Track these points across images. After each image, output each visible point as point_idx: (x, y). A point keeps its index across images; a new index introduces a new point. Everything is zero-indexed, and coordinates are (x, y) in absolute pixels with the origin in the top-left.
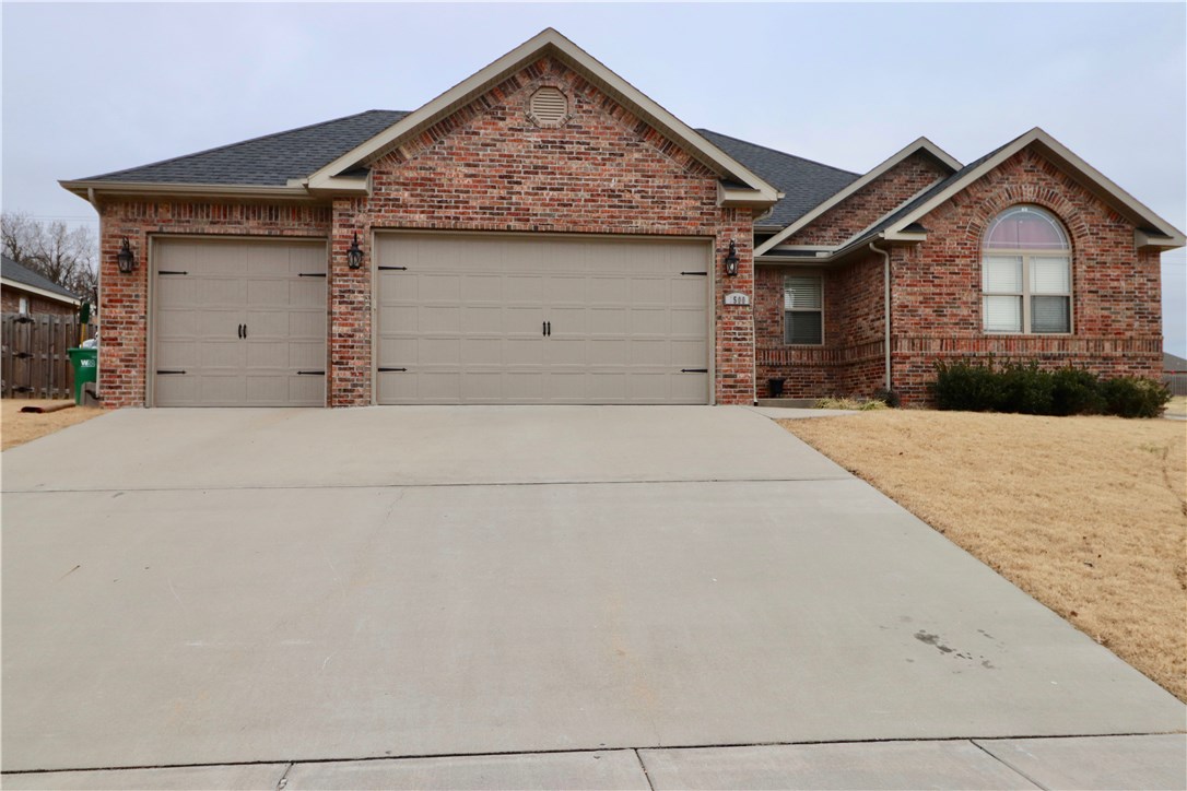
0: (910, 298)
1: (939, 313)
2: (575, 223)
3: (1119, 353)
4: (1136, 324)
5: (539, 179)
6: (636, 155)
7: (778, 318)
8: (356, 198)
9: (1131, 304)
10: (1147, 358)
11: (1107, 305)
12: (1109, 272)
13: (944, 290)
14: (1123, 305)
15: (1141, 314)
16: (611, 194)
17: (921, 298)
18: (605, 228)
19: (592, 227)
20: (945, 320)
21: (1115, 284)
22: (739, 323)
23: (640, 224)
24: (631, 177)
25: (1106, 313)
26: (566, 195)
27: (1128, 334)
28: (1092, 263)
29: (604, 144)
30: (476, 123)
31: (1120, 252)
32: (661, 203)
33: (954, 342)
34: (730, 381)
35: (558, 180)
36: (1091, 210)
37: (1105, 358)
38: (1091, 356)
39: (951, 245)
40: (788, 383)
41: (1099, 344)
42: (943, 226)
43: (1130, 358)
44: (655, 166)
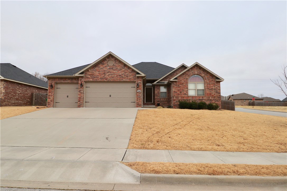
0: (176, 90)
1: (181, 92)
2: (114, 80)
3: (213, 99)
4: (216, 94)
5: (109, 73)
6: (124, 70)
7: (159, 93)
8: (82, 77)
9: (215, 91)
10: (218, 100)
11: (211, 91)
12: (211, 85)
13: (182, 89)
14: (213, 91)
15: (217, 92)
16: (120, 75)
17: (177, 90)
18: (119, 81)
19: (117, 80)
20: (182, 94)
21: (212, 87)
22: (139, 95)
23: (124, 80)
24: (123, 73)
25: (210, 92)
26: (113, 76)
27: (214, 96)
28: (208, 84)
29: (119, 68)
30: (100, 66)
31: (213, 82)
32: (127, 77)
33: (183, 97)
34: (138, 104)
35: (112, 73)
36: (207, 75)
37: (210, 100)
38: (208, 99)
39: (183, 81)
40: (161, 104)
41: (209, 97)
42: (181, 78)
43: (215, 100)
44: (127, 71)
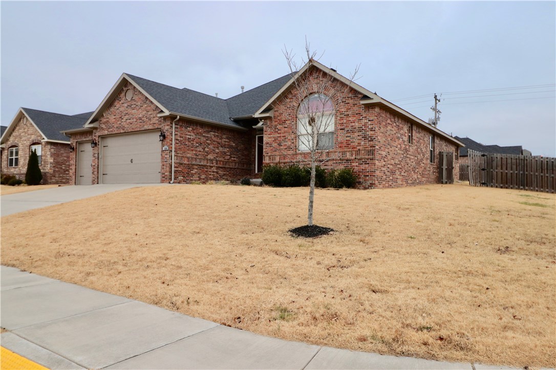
0: (270, 139)
1: (280, 145)
2: (133, 129)
3: (354, 157)
4: (363, 143)
5: (127, 116)
6: (145, 106)
8: (96, 128)
9: (360, 133)
10: (368, 159)
11: (349, 135)
12: (350, 119)
13: (282, 135)
14: (356, 134)
15: (365, 138)
16: (140, 119)
17: (273, 139)
18: (138, 129)
19: (136, 130)
20: (282, 147)
21: (353, 124)
22: (166, 156)
23: (146, 127)
24: (144, 113)
25: (348, 139)
26: (131, 121)
27: (358, 148)
28: (342, 116)
29: (139, 103)
30: (116, 103)
31: (356, 108)
32: (150, 120)
33: (285, 157)
34: (164, 176)
35: (131, 116)
36: (342, 91)
37: (347, 160)
38: (340, 159)
39: (285, 116)
41: (344, 153)
42: (282, 108)
43: (359, 159)
44: (149, 108)
